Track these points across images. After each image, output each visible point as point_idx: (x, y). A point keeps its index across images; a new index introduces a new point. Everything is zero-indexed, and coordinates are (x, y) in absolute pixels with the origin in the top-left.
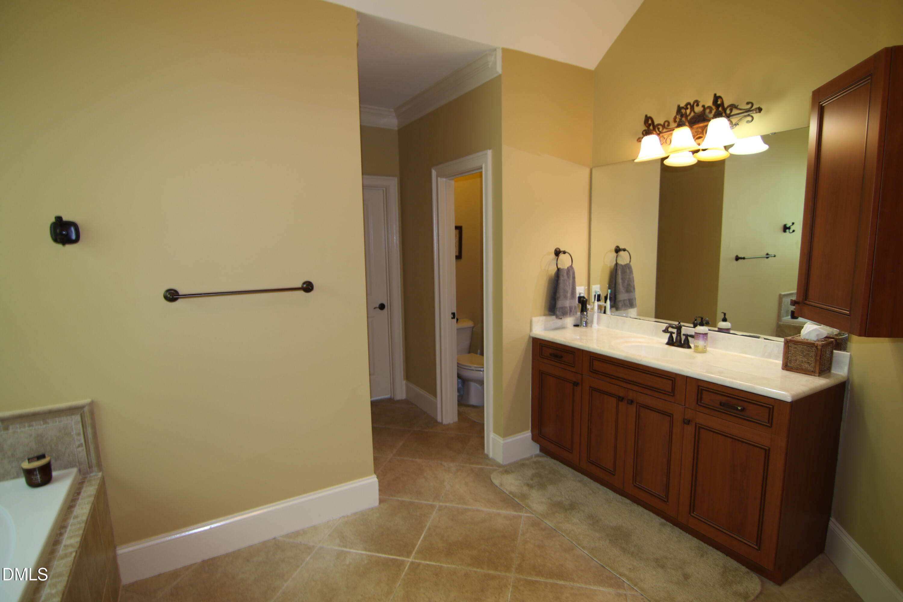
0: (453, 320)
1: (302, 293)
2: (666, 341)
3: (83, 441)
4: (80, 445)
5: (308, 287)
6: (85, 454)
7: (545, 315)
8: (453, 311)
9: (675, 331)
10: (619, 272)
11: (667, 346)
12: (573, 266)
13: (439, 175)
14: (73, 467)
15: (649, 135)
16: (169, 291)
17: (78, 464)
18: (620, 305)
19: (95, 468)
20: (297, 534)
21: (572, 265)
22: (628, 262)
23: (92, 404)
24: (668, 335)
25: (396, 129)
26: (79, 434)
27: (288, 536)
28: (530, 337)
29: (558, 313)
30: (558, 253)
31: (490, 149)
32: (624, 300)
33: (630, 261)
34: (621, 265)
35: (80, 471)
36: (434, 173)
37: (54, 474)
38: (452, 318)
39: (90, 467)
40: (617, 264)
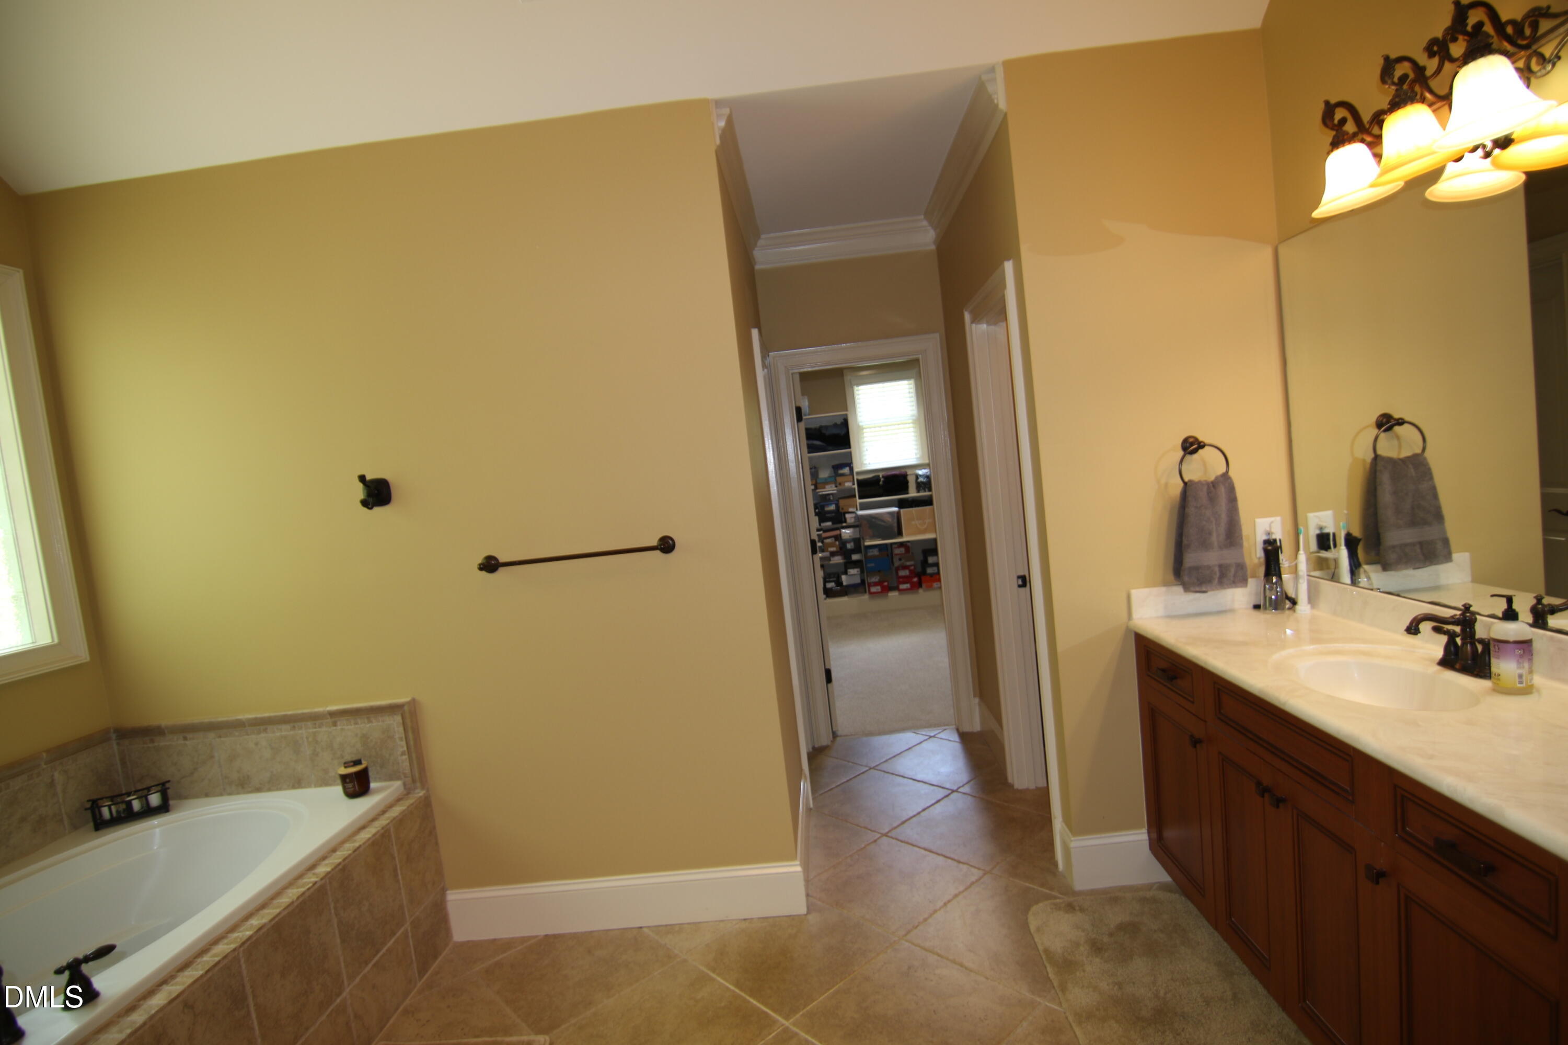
0: (1022, 589)
1: (657, 553)
2: (1439, 653)
3: (405, 748)
4: (403, 754)
5: (666, 545)
6: (408, 764)
7: (1166, 584)
8: (1022, 574)
9: (1457, 629)
10: (1385, 479)
11: (1439, 668)
12: (1231, 473)
13: (975, 320)
14: (398, 779)
15: (1344, 146)
16: (490, 558)
17: (403, 777)
18: (1392, 557)
19: (418, 784)
20: (669, 929)
21: (1227, 471)
22: (1418, 451)
23: (413, 702)
24: (1444, 639)
25: (933, 247)
26: (401, 739)
27: (657, 929)
28: (1128, 630)
29: (1186, 579)
30: (1191, 446)
31: (1008, 259)
32: (1403, 546)
33: (1424, 449)
34: (1390, 460)
35: (405, 784)
36: (967, 317)
37: (373, 785)
38: (1020, 586)
39: (414, 781)
40: (1376, 457)
